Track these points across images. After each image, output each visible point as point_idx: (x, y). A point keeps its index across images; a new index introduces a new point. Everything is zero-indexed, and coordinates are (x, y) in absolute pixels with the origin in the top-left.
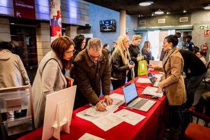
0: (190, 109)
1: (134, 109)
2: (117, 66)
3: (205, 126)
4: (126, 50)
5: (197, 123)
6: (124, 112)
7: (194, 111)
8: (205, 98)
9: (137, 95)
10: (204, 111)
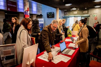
0: (90, 54)
1: (65, 54)
2: (56, 34)
3: (97, 61)
4: (61, 26)
5: (93, 60)
6: (60, 55)
7: (92, 55)
8: (97, 48)
9: (66, 47)
10: (97, 55)
